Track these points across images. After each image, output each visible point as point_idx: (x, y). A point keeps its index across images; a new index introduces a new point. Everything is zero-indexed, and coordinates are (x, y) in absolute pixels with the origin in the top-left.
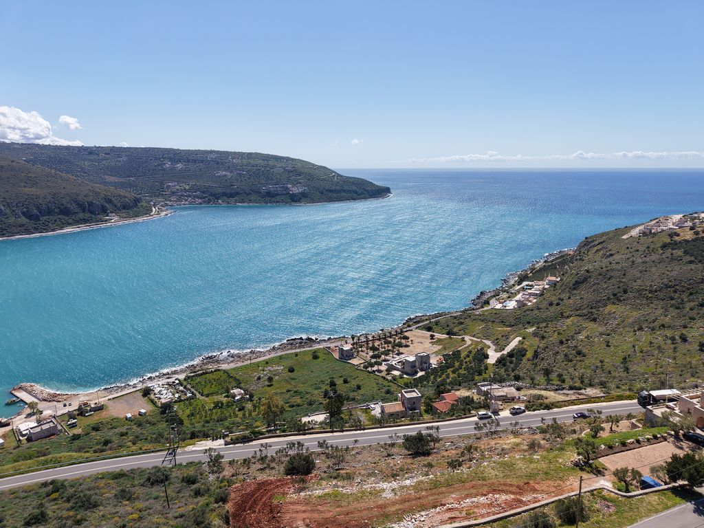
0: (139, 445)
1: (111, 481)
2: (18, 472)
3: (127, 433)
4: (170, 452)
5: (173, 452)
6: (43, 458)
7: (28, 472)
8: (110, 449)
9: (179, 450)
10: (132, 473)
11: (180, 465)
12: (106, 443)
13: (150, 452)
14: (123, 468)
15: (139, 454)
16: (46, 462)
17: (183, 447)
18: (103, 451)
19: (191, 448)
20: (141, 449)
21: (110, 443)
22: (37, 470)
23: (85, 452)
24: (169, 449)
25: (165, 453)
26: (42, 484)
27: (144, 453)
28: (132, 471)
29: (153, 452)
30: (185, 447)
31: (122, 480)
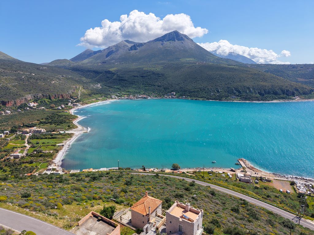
0: (283, 205)
1: (266, 213)
2: (233, 190)
3: (278, 197)
4: (298, 217)
5: (300, 218)
6: (243, 189)
7: (237, 192)
8: (269, 200)
9: (302, 219)
10: (276, 215)
11: (302, 226)
12: (268, 196)
13: (287, 211)
14: (273, 211)
15: (282, 209)
16: (243, 192)
17: (306, 218)
18: (266, 199)
19: (309, 221)
20: (283, 207)
21: (270, 197)
22: (240, 193)
23: (259, 196)
24: (297, 215)
25: (295, 216)
26: (240, 199)
27: (284, 210)
28: (277, 215)
29: (289, 212)
30: (307, 219)
31: (271, 216)
